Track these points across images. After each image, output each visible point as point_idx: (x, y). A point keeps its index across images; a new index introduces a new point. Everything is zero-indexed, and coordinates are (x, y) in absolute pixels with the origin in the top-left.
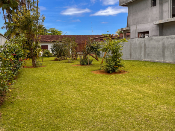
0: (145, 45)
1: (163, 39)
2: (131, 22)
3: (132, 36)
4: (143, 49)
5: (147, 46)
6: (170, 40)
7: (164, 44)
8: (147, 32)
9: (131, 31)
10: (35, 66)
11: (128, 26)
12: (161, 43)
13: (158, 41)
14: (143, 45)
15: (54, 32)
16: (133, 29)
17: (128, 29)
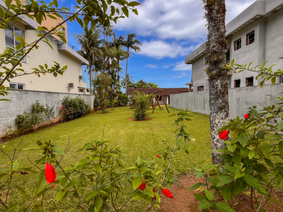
0: (195, 98)
1: (204, 94)
2: (194, 78)
3: (194, 90)
4: (193, 101)
6: (208, 94)
8: (203, 87)
9: (193, 85)
11: (192, 82)
12: (203, 97)
13: (201, 95)
14: (193, 98)
15: (151, 85)
16: (194, 83)
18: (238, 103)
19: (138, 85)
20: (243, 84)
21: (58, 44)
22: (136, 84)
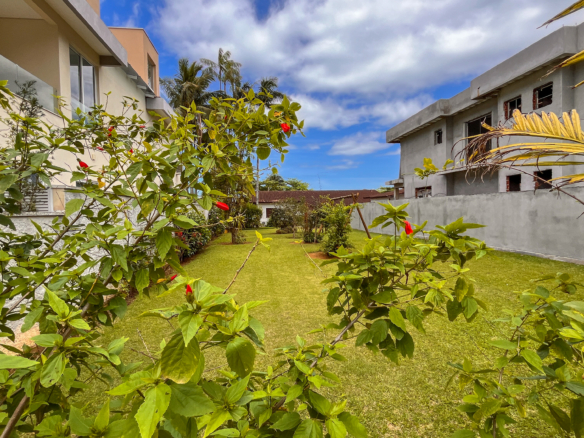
0: (419, 211)
1: (444, 202)
2: (405, 171)
3: (406, 195)
4: (416, 217)
5: (422, 212)
6: (454, 203)
7: (445, 210)
8: (429, 188)
9: (406, 185)
10: (235, 242)
11: (401, 177)
12: (441, 208)
13: (437, 205)
14: (416, 211)
15: (295, 185)
16: (407, 182)
17: (401, 181)
18: (533, 220)
19: (268, 185)
20: (528, 183)
21: (146, 98)
22: (263, 183)
